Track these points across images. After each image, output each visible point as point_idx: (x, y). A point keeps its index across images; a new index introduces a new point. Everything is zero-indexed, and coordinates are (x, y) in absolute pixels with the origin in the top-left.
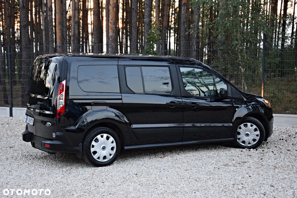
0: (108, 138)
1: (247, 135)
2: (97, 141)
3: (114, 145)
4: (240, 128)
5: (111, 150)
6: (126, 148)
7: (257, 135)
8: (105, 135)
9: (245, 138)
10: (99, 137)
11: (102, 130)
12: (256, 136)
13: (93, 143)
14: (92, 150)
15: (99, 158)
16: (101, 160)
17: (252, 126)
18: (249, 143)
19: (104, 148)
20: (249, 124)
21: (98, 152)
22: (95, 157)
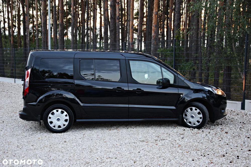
0: (62, 112)
1: (192, 117)
2: (53, 114)
3: (68, 118)
4: (187, 111)
5: (65, 122)
6: (77, 120)
7: (201, 118)
8: (60, 110)
9: (191, 120)
10: (55, 111)
11: (57, 106)
12: (199, 118)
13: (50, 115)
14: (49, 120)
15: (54, 126)
16: (56, 128)
17: (196, 110)
18: (194, 124)
19: (58, 120)
20: (194, 108)
21: (53, 122)
22: (52, 126)
